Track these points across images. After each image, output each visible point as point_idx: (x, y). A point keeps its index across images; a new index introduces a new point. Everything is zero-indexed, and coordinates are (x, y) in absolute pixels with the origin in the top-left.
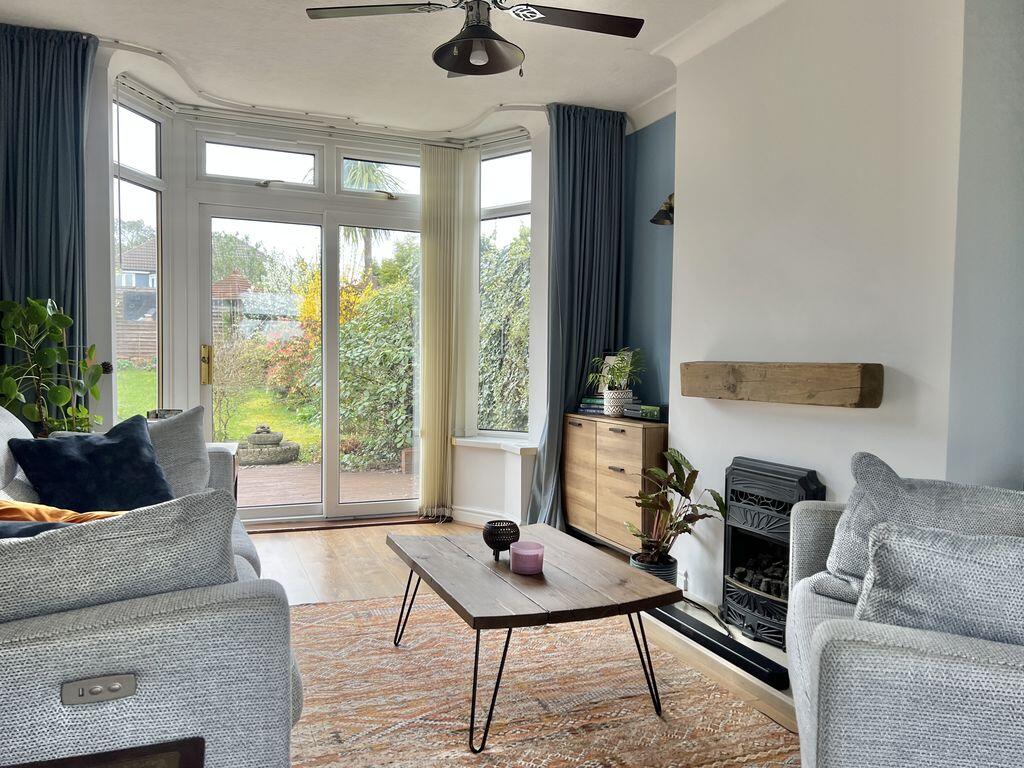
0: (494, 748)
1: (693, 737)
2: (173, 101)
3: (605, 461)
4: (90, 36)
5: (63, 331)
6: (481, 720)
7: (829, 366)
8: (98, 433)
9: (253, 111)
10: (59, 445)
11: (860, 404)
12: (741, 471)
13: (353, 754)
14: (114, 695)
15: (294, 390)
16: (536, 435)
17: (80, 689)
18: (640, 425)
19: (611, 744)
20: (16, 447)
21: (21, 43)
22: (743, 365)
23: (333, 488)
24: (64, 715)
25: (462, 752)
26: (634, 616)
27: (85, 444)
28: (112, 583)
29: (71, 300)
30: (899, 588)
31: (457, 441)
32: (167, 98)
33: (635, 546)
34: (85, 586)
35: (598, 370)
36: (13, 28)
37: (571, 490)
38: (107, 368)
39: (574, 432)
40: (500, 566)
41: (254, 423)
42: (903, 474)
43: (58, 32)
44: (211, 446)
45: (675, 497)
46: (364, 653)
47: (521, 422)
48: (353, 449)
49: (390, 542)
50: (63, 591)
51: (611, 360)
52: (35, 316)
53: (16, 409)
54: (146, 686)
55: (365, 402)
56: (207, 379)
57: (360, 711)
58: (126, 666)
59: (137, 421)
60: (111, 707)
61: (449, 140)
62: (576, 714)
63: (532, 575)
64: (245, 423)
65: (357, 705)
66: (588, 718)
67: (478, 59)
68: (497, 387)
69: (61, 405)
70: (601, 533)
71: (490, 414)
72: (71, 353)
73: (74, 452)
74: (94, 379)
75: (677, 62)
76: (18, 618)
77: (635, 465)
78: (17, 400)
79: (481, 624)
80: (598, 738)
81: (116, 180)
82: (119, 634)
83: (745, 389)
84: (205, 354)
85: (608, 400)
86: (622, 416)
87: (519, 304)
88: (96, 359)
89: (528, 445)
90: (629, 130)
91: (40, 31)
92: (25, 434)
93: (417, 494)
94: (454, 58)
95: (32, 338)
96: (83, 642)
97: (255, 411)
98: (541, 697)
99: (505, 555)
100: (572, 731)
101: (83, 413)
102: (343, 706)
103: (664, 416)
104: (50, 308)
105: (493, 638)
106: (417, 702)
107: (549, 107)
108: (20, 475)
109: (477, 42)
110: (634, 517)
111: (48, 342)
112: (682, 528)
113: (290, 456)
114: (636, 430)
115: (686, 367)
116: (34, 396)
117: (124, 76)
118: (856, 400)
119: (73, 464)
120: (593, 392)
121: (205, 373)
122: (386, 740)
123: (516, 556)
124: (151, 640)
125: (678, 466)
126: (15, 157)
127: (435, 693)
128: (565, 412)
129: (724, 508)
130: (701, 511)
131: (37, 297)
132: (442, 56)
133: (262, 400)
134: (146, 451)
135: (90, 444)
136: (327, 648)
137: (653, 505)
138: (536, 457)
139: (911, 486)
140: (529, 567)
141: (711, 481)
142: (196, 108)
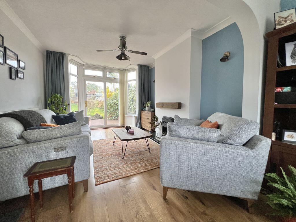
0: (125, 158)
1: (154, 155)
2: (79, 63)
3: (146, 118)
4: (65, 53)
5: (61, 99)
6: (123, 155)
7: (174, 103)
8: (66, 115)
9: (92, 65)
10: (60, 116)
11: (178, 108)
12: (164, 118)
13: (104, 160)
14: (62, 150)
15: (102, 108)
16: (137, 114)
17: (57, 149)
18: (151, 112)
19: (142, 157)
20: (53, 117)
21: (53, 54)
22: (164, 103)
23: (106, 123)
24: (55, 153)
25: (121, 159)
26: (146, 139)
27: (64, 116)
28: (62, 135)
29: (63, 94)
30: (171, 132)
31: (125, 115)
32: (78, 63)
33: (150, 130)
34: (58, 135)
35: (146, 104)
36: (52, 52)
37: (142, 122)
38: (69, 104)
39: (142, 113)
40: (128, 132)
41: (96, 113)
42: (181, 118)
43: (59, 52)
44: (84, 116)
45: (156, 122)
46: (108, 146)
47: (135, 112)
48: (111, 117)
49: (112, 130)
50: (55, 136)
51: (148, 103)
52: (56, 97)
53: (53, 111)
54: (67, 149)
55: (112, 109)
56: (86, 106)
57: (107, 154)
58: (64, 146)
59: (73, 112)
60: (62, 152)
61: (123, 70)
62: (138, 153)
63: (132, 134)
64: (95, 113)
65: (106, 153)
66: (140, 153)
67: (123, 58)
68: (132, 107)
69: (61, 110)
70: (146, 128)
71: (131, 111)
72: (63, 102)
73: (62, 117)
74: (66, 106)
75: (155, 59)
76: (48, 140)
77: (150, 118)
78: (54, 110)
79: (123, 140)
80: (141, 156)
81: (70, 75)
82: (63, 142)
83: (164, 107)
84: (85, 102)
85: (147, 109)
86: (149, 111)
87: (135, 94)
88: (67, 103)
89: (136, 115)
90: (150, 69)
91: (56, 52)
92: (55, 115)
93: (119, 123)
94: (120, 58)
95: (56, 100)
96: (57, 143)
97: (96, 111)
98: (133, 151)
99: (128, 131)
100: (137, 155)
101: (65, 111)
102: (104, 153)
103: (154, 111)
104: (59, 95)
105: (125, 142)
106: (115, 152)
107: (138, 65)
108: (54, 121)
109: (123, 56)
110: (150, 126)
111: (59, 100)
112: (156, 127)
113: (101, 118)
114: (150, 112)
115: (157, 103)
116: (57, 109)
117: (71, 59)
118: (177, 107)
119: (62, 119)
120: (145, 107)
121: (86, 105)
122: (110, 158)
123: (130, 131)
124: (68, 142)
125: (156, 118)
126: (53, 71)
127: (118, 151)
128: (141, 110)
129: (162, 124)
130: (159, 124)
131: (57, 93)
132: (117, 57)
133: (98, 110)
134: (74, 117)
135: (65, 116)
136: (103, 146)
137: (153, 123)
138: (137, 117)
139: (182, 119)
140: (132, 133)
141: (160, 120)
142: (83, 64)
